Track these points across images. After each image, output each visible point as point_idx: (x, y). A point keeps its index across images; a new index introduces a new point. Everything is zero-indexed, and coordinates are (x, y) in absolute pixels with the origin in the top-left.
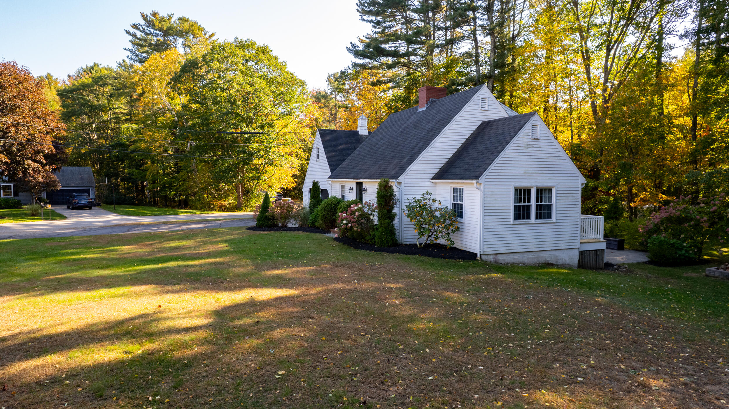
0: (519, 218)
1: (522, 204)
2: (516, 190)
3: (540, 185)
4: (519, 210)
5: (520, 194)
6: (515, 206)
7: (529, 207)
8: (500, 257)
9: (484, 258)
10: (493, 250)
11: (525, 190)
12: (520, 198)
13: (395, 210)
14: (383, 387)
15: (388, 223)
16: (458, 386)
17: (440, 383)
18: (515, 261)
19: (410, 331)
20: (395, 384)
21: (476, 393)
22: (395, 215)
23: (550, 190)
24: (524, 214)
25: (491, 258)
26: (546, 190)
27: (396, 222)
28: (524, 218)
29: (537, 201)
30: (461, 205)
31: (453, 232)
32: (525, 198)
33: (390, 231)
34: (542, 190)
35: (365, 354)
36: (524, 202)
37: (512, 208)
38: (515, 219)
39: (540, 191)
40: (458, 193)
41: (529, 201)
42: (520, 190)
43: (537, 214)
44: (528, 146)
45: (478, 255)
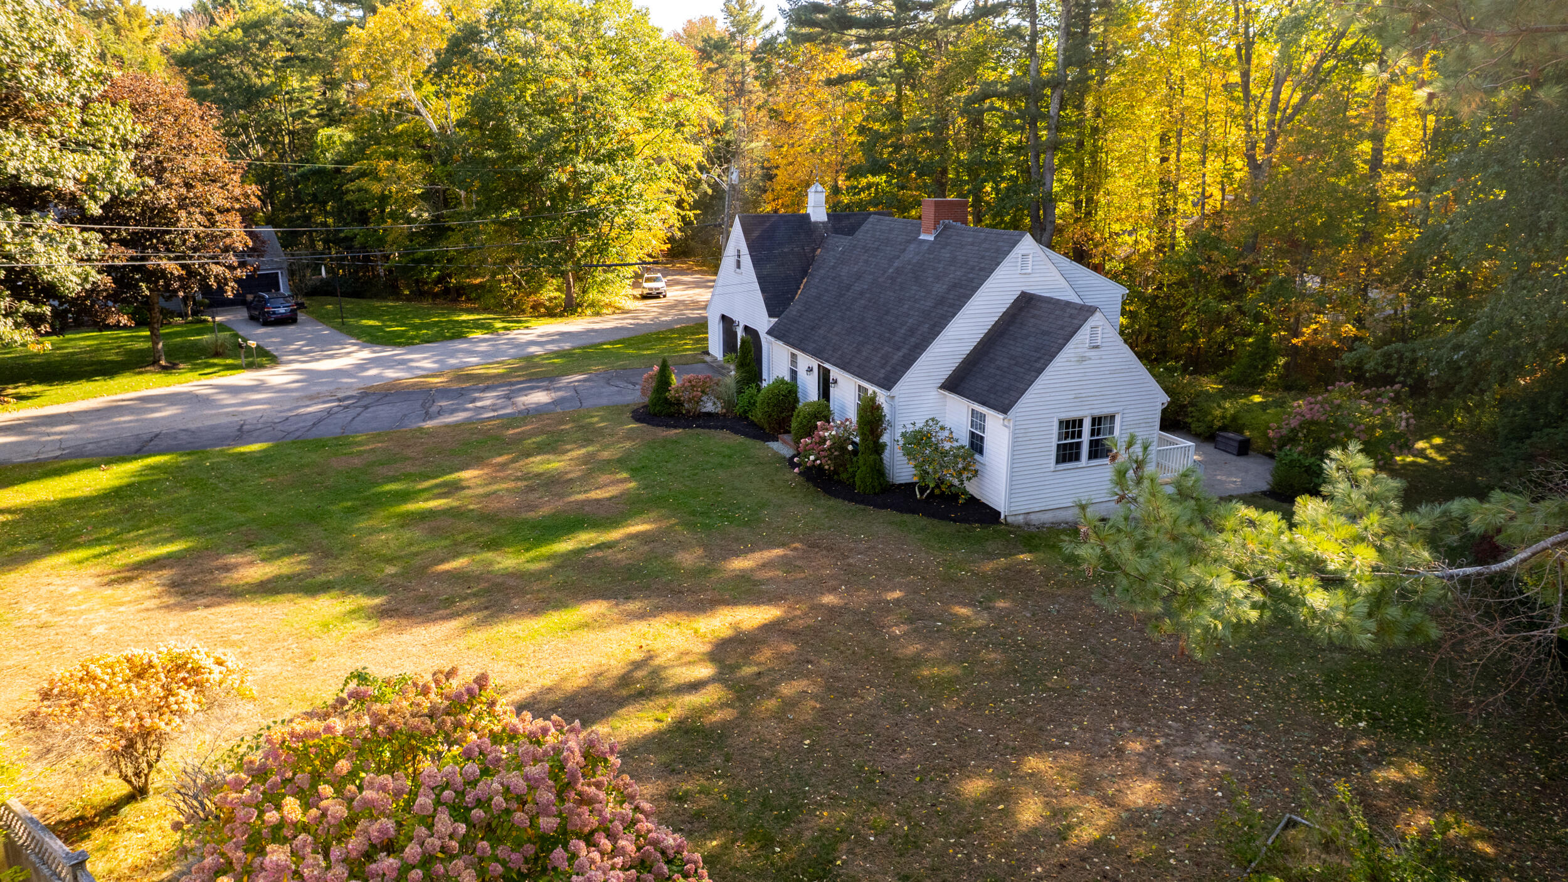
0: (1064, 461)
1: (1069, 441)
2: (1061, 422)
3: (1097, 412)
4: (1065, 449)
5: (1067, 427)
6: (1059, 446)
7: (1079, 445)
8: (1032, 516)
9: (1009, 519)
10: (1024, 509)
11: (1074, 421)
12: (1067, 433)
13: (885, 438)
14: (895, 755)
15: (875, 460)
16: (958, 752)
17: (942, 750)
18: (1054, 520)
19: (914, 681)
20: (904, 751)
21: (973, 759)
22: (884, 446)
23: (1112, 417)
24: (1071, 454)
25: (1021, 519)
26: (1105, 417)
27: (886, 455)
28: (1070, 460)
29: (1092, 434)
30: (982, 438)
31: (969, 479)
32: (1073, 432)
33: (879, 470)
34: (1100, 418)
35: (874, 716)
36: (1073, 438)
37: (1054, 449)
38: (1058, 462)
39: (1097, 421)
40: (978, 420)
41: (1080, 436)
42: (1068, 422)
43: (1090, 452)
44: (1082, 359)
45: (1002, 516)
